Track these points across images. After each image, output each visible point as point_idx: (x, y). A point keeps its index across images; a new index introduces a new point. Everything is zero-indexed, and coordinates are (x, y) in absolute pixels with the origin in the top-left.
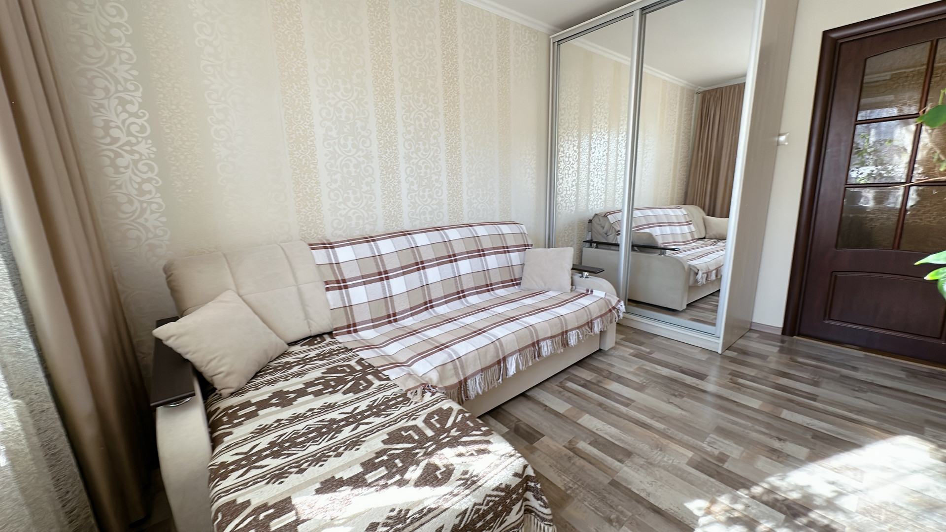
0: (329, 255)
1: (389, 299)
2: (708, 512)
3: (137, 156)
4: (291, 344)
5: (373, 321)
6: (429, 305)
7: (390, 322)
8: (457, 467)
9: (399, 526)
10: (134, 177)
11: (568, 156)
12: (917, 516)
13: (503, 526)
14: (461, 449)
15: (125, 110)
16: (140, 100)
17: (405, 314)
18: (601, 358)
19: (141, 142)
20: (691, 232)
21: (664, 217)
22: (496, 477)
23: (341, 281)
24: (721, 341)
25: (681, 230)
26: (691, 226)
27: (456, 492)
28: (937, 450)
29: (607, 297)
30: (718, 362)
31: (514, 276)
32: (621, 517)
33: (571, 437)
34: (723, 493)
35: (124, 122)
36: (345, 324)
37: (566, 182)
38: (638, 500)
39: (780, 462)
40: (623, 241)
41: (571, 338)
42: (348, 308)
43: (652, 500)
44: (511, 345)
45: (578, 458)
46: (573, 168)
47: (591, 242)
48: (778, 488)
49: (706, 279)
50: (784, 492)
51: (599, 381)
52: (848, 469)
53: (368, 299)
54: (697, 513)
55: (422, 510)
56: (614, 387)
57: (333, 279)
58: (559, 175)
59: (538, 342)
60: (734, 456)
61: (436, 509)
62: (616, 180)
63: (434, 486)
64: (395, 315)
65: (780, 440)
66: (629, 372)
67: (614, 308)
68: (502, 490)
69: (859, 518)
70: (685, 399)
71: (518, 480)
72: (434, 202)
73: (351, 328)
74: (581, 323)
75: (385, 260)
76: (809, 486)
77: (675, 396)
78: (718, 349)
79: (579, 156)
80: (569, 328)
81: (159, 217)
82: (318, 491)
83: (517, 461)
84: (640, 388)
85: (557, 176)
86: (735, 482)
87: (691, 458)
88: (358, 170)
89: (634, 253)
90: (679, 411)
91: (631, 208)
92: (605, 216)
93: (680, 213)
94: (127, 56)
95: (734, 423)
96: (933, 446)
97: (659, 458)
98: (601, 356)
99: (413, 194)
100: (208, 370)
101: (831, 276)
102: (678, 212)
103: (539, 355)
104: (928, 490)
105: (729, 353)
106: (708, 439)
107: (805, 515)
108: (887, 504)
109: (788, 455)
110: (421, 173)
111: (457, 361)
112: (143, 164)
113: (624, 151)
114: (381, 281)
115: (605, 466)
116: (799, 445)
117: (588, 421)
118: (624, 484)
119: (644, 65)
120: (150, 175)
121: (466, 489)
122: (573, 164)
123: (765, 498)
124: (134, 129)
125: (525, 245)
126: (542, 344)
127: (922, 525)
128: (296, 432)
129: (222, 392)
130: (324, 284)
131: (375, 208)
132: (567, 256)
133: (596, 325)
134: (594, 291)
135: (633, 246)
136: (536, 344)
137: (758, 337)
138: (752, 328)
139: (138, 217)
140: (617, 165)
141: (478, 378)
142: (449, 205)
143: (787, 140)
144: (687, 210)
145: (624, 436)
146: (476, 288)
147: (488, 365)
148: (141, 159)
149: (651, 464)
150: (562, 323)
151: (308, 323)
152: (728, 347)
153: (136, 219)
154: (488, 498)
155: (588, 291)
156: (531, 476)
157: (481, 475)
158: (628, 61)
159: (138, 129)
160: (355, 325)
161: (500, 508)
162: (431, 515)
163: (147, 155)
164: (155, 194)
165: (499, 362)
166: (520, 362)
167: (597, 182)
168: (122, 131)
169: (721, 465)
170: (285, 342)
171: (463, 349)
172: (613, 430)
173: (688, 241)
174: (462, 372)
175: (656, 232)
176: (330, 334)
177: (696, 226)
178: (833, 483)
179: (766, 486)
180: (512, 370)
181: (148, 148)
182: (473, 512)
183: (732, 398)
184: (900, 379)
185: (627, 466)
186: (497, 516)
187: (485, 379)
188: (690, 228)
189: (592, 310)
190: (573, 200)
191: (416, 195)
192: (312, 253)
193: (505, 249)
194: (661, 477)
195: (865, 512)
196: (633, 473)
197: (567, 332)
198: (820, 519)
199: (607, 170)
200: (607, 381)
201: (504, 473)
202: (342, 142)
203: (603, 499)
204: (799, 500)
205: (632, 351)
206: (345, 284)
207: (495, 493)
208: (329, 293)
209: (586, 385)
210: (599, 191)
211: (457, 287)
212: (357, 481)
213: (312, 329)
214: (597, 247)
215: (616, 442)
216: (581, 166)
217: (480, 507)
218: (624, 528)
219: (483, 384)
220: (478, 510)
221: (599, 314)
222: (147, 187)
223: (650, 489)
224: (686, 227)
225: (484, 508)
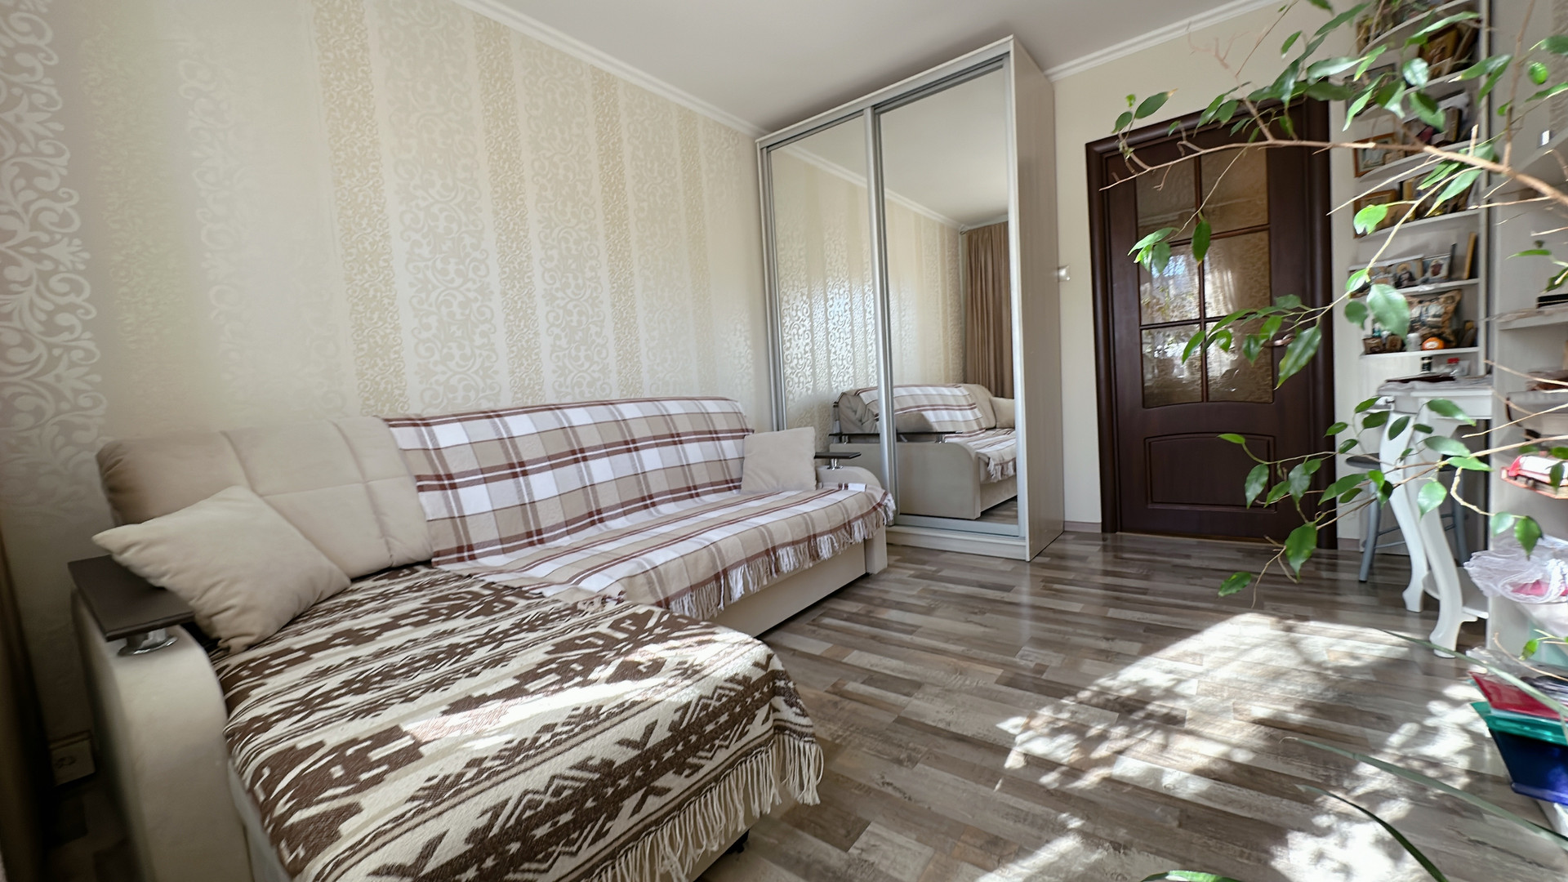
0: (421, 436)
1: (528, 506)
2: (1027, 728)
3: (48, 266)
4: (355, 580)
5: (502, 541)
6: (596, 517)
7: (532, 544)
8: (669, 660)
9: (588, 723)
10: (38, 301)
11: (795, 308)
12: (1261, 686)
13: (745, 740)
14: (672, 643)
15: (30, 186)
16: (64, 172)
17: (557, 532)
18: (868, 586)
19: (58, 242)
20: (977, 420)
21: (937, 397)
22: (730, 666)
23: (444, 477)
24: (1027, 543)
25: (963, 416)
26: (976, 410)
27: (671, 682)
28: (1279, 622)
29: (868, 491)
30: (1028, 570)
31: (730, 475)
32: (914, 754)
33: (835, 680)
34: (1043, 705)
35: (26, 206)
36: (454, 545)
37: (795, 346)
38: (936, 732)
39: (1110, 662)
40: (884, 428)
41: (822, 546)
42: (459, 520)
43: (953, 729)
44: (735, 553)
45: (848, 701)
46: (803, 326)
47: (840, 436)
48: (1109, 689)
49: (1002, 474)
50: (1117, 691)
51: (870, 612)
52: (1187, 655)
53: (492, 506)
54: (1012, 731)
55: (623, 704)
56: (893, 615)
57: (430, 472)
58: (785, 335)
59: (774, 549)
60: (1053, 665)
61: (643, 701)
62: (866, 347)
63: (637, 679)
64: (539, 532)
65: (1108, 639)
66: (909, 596)
67: (879, 505)
68: (739, 683)
69: (1200, 700)
70: (988, 615)
71: (761, 673)
72: (595, 367)
73: (465, 551)
74: (835, 524)
75: (519, 445)
76: (1144, 680)
77: (976, 613)
78: (1025, 556)
79: (811, 309)
80: (818, 531)
81: (87, 374)
82: (445, 713)
83: (756, 649)
84: (928, 611)
85: (782, 337)
86: (1056, 691)
87: (1001, 676)
88: (467, 312)
89: (900, 443)
90: (982, 629)
91: (890, 386)
92: (857, 394)
93: (961, 392)
94: (43, 100)
95: (1050, 631)
96: (1273, 619)
97: (960, 682)
98: (868, 583)
99: (561, 354)
100: (204, 604)
101: (1145, 443)
102: (957, 391)
103: (777, 571)
104: (1271, 660)
105: (1039, 559)
106: (1021, 653)
107: (1143, 708)
108: (1229, 680)
109: (1119, 653)
110: (572, 321)
111: (652, 572)
112: (62, 280)
113: (872, 305)
114: (514, 477)
115: (889, 704)
116: (1130, 640)
117: (855, 658)
118: (915, 718)
119: (886, 190)
120: (72, 298)
121: (686, 679)
122: (803, 320)
123: (1095, 701)
124: (46, 218)
125: (743, 431)
126: (781, 552)
127: (1266, 694)
128: (392, 665)
129: (233, 642)
130: (415, 480)
131: (496, 372)
132: (806, 440)
133: (856, 529)
134: (850, 485)
135: (898, 434)
136: (771, 552)
137: (1074, 539)
138: (1066, 529)
139: (43, 372)
140: (865, 326)
141: (686, 599)
142: (620, 373)
143: (1068, 273)
144: (968, 389)
145: (910, 667)
146: (672, 492)
147: (700, 581)
148: (55, 272)
149: (949, 691)
150: (807, 524)
151: (387, 543)
152: (1037, 552)
153: (36, 375)
154: (719, 691)
155: (840, 486)
156: (778, 671)
157: (706, 664)
158: (864, 182)
159: (56, 219)
160: (470, 548)
161: (738, 709)
162: (636, 709)
163: (70, 265)
164: (83, 332)
165: (717, 577)
166: (749, 579)
167: (841, 349)
168: (23, 222)
169: (1038, 676)
170: (348, 575)
171: (659, 557)
172: (894, 663)
173: (975, 431)
174: (660, 587)
175: (930, 416)
176: (427, 563)
177: (982, 410)
178: (1170, 672)
179: (1095, 689)
180: (738, 591)
181: (73, 253)
182: (699, 708)
183: (1046, 606)
184: (1237, 560)
185: (916, 698)
186: (734, 721)
187: (698, 603)
188: (975, 415)
189: (848, 507)
190: (808, 373)
191: (564, 355)
192: (392, 436)
193: (713, 435)
194: (964, 703)
195: (1207, 693)
196: (927, 705)
197: (815, 536)
198: (1158, 709)
199: (852, 331)
200: (881, 610)
201: (740, 661)
202: (439, 265)
203: (887, 740)
204: (1134, 695)
205: (912, 572)
206: (452, 482)
207: (729, 685)
208: (423, 496)
209: (851, 617)
210: (845, 362)
211: (641, 490)
212: (508, 694)
213: (392, 553)
214: (849, 442)
215: (900, 676)
216: (815, 324)
217: (709, 702)
218: (919, 765)
219: (694, 611)
220: (705, 707)
221: (859, 514)
222: (63, 319)
223: (949, 718)
224: (969, 412)
225: (714, 703)
